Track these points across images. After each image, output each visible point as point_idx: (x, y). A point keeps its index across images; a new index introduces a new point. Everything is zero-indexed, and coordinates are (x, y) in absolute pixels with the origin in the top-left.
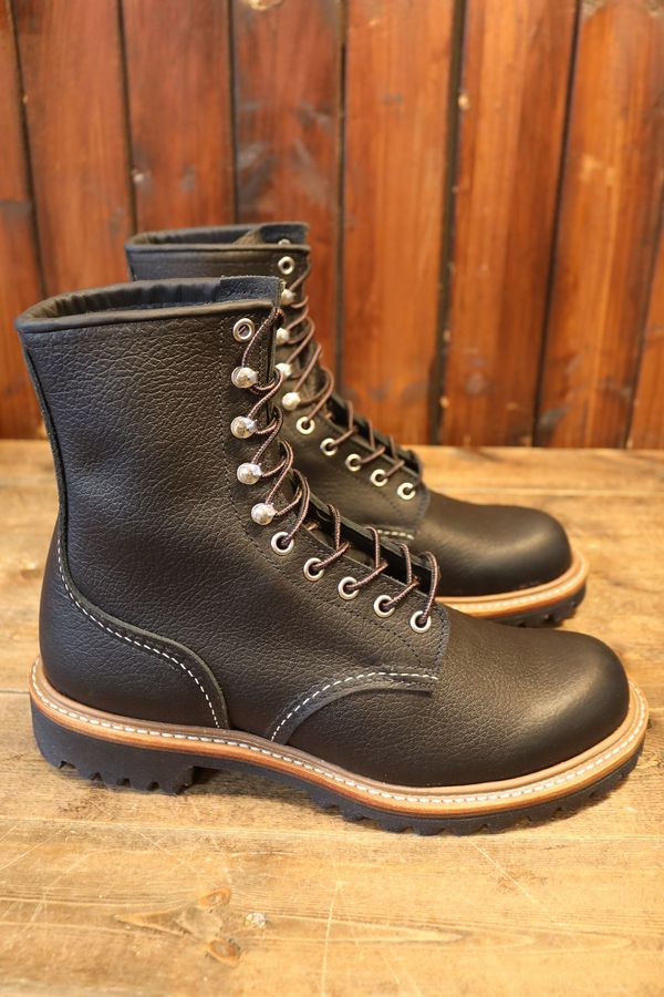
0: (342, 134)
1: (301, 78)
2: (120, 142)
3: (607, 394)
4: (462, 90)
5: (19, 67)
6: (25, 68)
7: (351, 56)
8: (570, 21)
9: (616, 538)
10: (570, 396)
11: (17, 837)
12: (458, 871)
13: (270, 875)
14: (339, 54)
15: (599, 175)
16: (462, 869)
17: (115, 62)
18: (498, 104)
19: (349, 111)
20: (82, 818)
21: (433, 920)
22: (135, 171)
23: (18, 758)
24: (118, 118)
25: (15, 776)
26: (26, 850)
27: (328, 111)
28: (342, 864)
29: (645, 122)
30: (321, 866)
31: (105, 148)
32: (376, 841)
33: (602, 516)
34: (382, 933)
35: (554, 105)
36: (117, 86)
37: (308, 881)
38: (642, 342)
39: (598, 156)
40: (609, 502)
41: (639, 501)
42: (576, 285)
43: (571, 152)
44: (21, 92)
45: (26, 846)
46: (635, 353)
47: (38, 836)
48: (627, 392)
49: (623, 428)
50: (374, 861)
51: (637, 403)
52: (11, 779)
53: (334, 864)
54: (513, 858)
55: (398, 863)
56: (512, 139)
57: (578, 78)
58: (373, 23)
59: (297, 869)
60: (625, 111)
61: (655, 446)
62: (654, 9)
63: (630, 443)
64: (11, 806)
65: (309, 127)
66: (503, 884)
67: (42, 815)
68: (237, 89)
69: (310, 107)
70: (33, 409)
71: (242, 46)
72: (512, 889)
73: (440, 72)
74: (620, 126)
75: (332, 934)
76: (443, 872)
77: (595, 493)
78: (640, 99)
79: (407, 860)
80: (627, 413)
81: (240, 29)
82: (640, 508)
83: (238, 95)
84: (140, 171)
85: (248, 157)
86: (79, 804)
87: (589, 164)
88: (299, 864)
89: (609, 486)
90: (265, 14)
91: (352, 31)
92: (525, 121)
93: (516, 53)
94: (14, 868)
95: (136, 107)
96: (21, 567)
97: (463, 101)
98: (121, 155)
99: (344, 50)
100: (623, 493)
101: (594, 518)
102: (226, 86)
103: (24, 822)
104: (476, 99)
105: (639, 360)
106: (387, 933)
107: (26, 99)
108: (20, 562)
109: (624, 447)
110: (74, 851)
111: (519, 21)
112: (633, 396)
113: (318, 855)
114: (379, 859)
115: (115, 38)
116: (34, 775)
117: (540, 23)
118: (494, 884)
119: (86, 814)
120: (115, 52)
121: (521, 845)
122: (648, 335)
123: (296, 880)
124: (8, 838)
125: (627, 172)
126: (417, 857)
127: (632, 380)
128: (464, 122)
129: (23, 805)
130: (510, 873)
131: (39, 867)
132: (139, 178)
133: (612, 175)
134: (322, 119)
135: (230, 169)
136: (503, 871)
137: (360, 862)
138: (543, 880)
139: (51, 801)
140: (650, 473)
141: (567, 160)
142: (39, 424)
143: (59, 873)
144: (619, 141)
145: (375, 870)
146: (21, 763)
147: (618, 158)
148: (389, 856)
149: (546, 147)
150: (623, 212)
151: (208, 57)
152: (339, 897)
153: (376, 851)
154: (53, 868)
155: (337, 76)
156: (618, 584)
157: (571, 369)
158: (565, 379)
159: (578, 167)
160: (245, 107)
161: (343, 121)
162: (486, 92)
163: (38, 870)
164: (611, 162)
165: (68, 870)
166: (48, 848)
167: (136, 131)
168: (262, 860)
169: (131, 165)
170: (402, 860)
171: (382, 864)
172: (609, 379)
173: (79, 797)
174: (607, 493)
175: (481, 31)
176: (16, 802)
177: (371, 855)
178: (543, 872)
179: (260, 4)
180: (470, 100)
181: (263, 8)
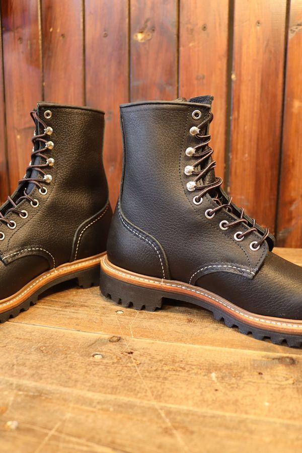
0: (178, 94)
2: (81, 100)
4: (232, 72)
5: (43, 71)
7: (182, 60)
10: (293, 222)
12: (141, 420)
13: (33, 405)
14: (176, 59)
16: (144, 419)
17: (81, 67)
18: (250, 78)
19: (180, 83)
21: (113, 442)
24: (81, 90)
27: (171, 84)
28: (76, 406)
30: (63, 405)
32: (101, 398)
34: (78, 444)
35: (277, 76)
36: (81, 77)
37: (51, 411)
42: (293, 164)
43: (288, 99)
44: (43, 81)
50: (95, 407)
53: (71, 405)
54: (179, 418)
55: (108, 410)
56: (257, 94)
57: (289, 64)
58: (191, 45)
65: (163, 91)
66: (166, 431)
68: (131, 76)
69: (163, 83)
71: (133, 57)
72: (171, 434)
73: (223, 64)
75: (50, 440)
76: (132, 419)
79: (114, 409)
83: (132, 79)
87: (297, 104)
88: (52, 402)
90: (144, 44)
91: (181, 49)
92: (263, 85)
93: (258, 53)
95: (88, 85)
97: (233, 77)
99: (178, 57)
102: (127, 75)
104: (239, 76)
106: (82, 445)
107: (44, 84)
111: (258, 40)
113: (65, 400)
114: (99, 407)
115: (82, 57)
117: (269, 41)
118: (160, 430)
120: (82, 63)
121: (187, 412)
123: (46, 409)
126: (120, 409)
128: (233, 85)
130: (173, 426)
134: (168, 88)
136: (169, 424)
137: (86, 406)
138: (192, 433)
141: (285, 102)
145: (92, 412)
148: (104, 406)
149: (274, 96)
151: (120, 63)
152: (64, 421)
155: (175, 69)
157: (293, 208)
158: (291, 213)
159: (291, 106)
160: (135, 84)
161: (178, 88)
162: (244, 72)
167: (88, 95)
168: (34, 397)
170: (111, 409)
175: (240, 45)
177: (94, 404)
178: (195, 429)
179: (142, 40)
180: (236, 76)
181: (143, 41)
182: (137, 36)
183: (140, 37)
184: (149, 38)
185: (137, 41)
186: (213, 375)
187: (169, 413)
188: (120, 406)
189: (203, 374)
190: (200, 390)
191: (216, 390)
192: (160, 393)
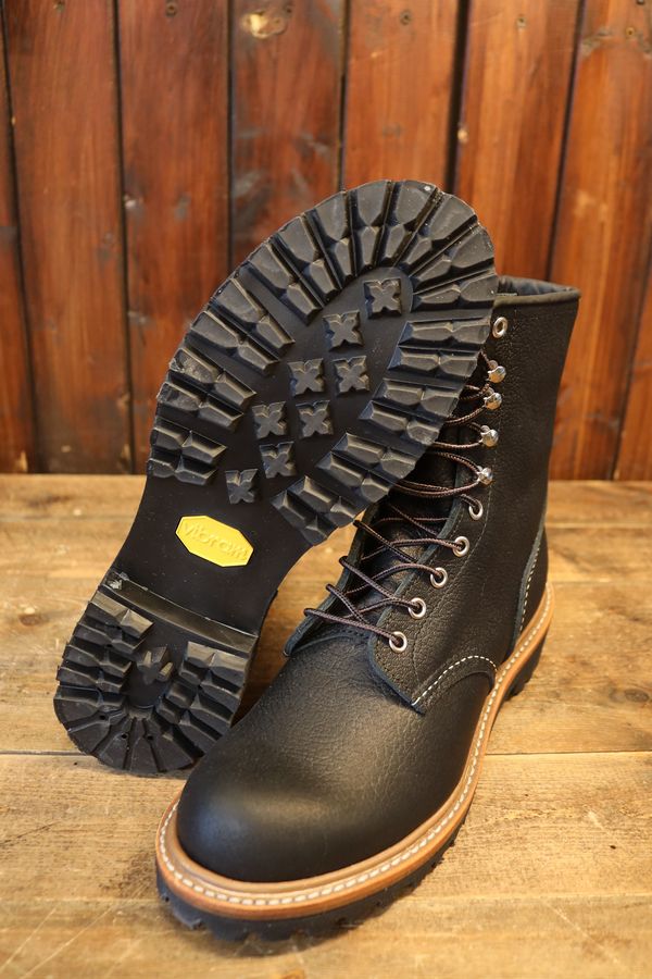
0: (340, 165)
1: (301, 106)
2: (112, 166)
3: (595, 426)
4: (460, 124)
5: (8, 87)
6: (13, 89)
7: (352, 86)
8: (567, 60)
9: (624, 572)
10: (559, 429)
11: (56, 922)
12: (538, 936)
13: (343, 952)
14: (339, 85)
15: (592, 211)
16: (543, 934)
17: (110, 85)
18: (496, 139)
19: (348, 142)
20: (127, 896)
22: (126, 197)
23: (46, 828)
24: (112, 141)
25: (45, 850)
26: (71, 937)
27: (327, 142)
28: (417, 935)
29: (638, 160)
30: (396, 939)
31: (96, 173)
32: (448, 906)
33: (605, 549)
35: (551, 139)
36: (111, 109)
37: (384, 957)
38: (630, 374)
39: (592, 192)
40: (611, 534)
41: (639, 533)
43: (566, 188)
44: (10, 114)
45: (69, 932)
46: (624, 385)
47: (81, 920)
48: (615, 424)
49: (611, 459)
50: (450, 930)
51: (625, 434)
52: (42, 855)
53: (409, 935)
54: (592, 918)
55: (475, 931)
56: (509, 174)
57: (574, 115)
58: (374, 55)
59: (371, 944)
60: (619, 149)
61: (641, 478)
62: (648, 52)
63: (617, 475)
64: (45, 885)
65: (308, 156)
66: (588, 949)
67: (82, 895)
68: (234, 117)
69: (309, 137)
70: (11, 441)
71: (241, 74)
72: (599, 955)
73: (440, 105)
74: (613, 163)
76: (524, 939)
77: (594, 526)
78: (634, 138)
79: (484, 926)
80: (615, 444)
81: (240, 56)
82: (642, 541)
83: (235, 123)
84: (132, 197)
85: (244, 186)
86: (121, 880)
87: (583, 200)
88: (371, 938)
89: (606, 519)
90: (265, 41)
91: (353, 62)
92: (522, 157)
93: (516, 88)
94: (59, 959)
95: (129, 131)
96: (19, 612)
97: (462, 135)
98: (113, 179)
99: (344, 80)
100: (621, 525)
101: (599, 551)
102: (224, 112)
103: (64, 904)
104: (475, 134)
105: (627, 392)
107: (14, 120)
108: (18, 606)
109: (612, 479)
110: (124, 935)
111: (519, 58)
112: (621, 427)
114: (456, 927)
115: (111, 61)
116: (67, 848)
117: (539, 62)
118: (578, 949)
119: (132, 891)
120: (111, 75)
121: (596, 903)
122: (636, 367)
123: (372, 956)
124: (48, 924)
125: (620, 208)
126: (493, 923)
127: (620, 412)
128: (462, 155)
129: (59, 884)
130: (593, 937)
131: (88, 957)
132: (130, 204)
133: (605, 211)
134: (321, 149)
135: (225, 197)
136: (585, 935)
137: (435, 932)
138: (627, 942)
139: (90, 878)
140: (644, 504)
141: (563, 195)
142: (18, 457)
143: (112, 963)
144: (612, 178)
145: (453, 940)
146: (50, 835)
147: (611, 195)
148: (464, 924)
149: (543, 182)
150: (615, 247)
151: (206, 84)
152: (420, 973)
153: (450, 918)
154: (104, 957)
155: (336, 107)
156: (636, 620)
157: (560, 401)
159: (572, 203)
160: (243, 135)
161: (341, 151)
162: (485, 127)
163: (88, 960)
164: (605, 197)
165: (122, 958)
166: (95, 933)
167: (129, 156)
169: (123, 191)
170: (479, 927)
171: (459, 933)
172: (598, 411)
173: (120, 872)
174: (607, 526)
175: (482, 67)
176: (50, 880)
177: (446, 924)
178: (626, 934)
179: (261, 32)
180: (469, 134)
181: (264, 36)
182: (249, 22)
183: (256, 23)
184: (278, 29)
185: (249, 36)
186: (592, 816)
187: (571, 911)
188: (488, 917)
189: (575, 816)
190: (590, 853)
191: (613, 847)
192: (531, 873)
